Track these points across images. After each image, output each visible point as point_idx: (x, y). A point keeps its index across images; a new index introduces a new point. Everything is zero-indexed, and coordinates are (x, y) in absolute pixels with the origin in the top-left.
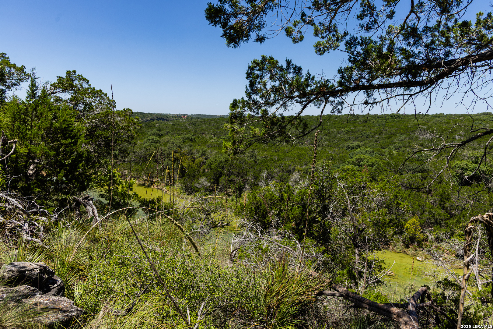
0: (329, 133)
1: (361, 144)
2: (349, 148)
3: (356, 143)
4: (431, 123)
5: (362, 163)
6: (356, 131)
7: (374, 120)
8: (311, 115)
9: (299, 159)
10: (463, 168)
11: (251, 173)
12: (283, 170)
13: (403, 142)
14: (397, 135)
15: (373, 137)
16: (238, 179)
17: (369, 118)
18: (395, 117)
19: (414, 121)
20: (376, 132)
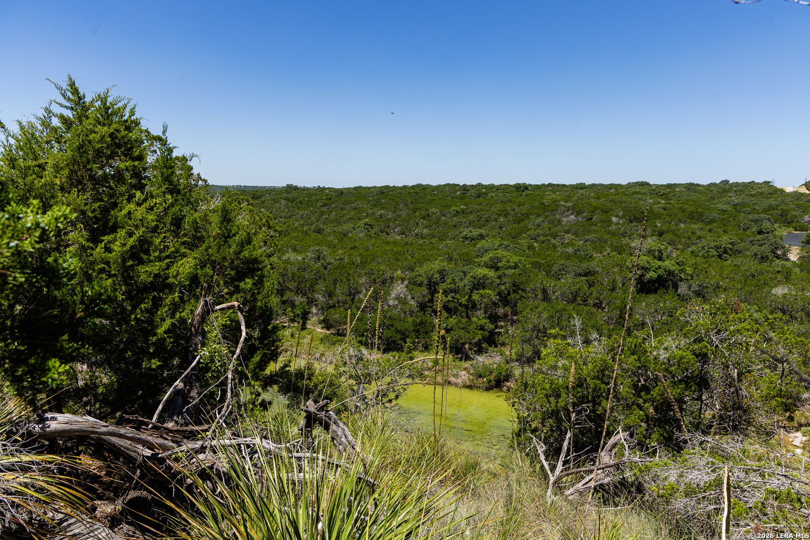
0: (429, 215)
1: (483, 231)
2: (467, 239)
3: (476, 232)
4: (575, 198)
5: (499, 264)
6: (468, 211)
7: (493, 194)
8: (391, 185)
9: (397, 260)
10: (643, 268)
11: (321, 286)
12: (375, 280)
13: (541, 228)
14: (531, 216)
15: (496, 220)
16: (299, 300)
17: (484, 190)
18: (521, 188)
19: (549, 195)
20: (499, 212)
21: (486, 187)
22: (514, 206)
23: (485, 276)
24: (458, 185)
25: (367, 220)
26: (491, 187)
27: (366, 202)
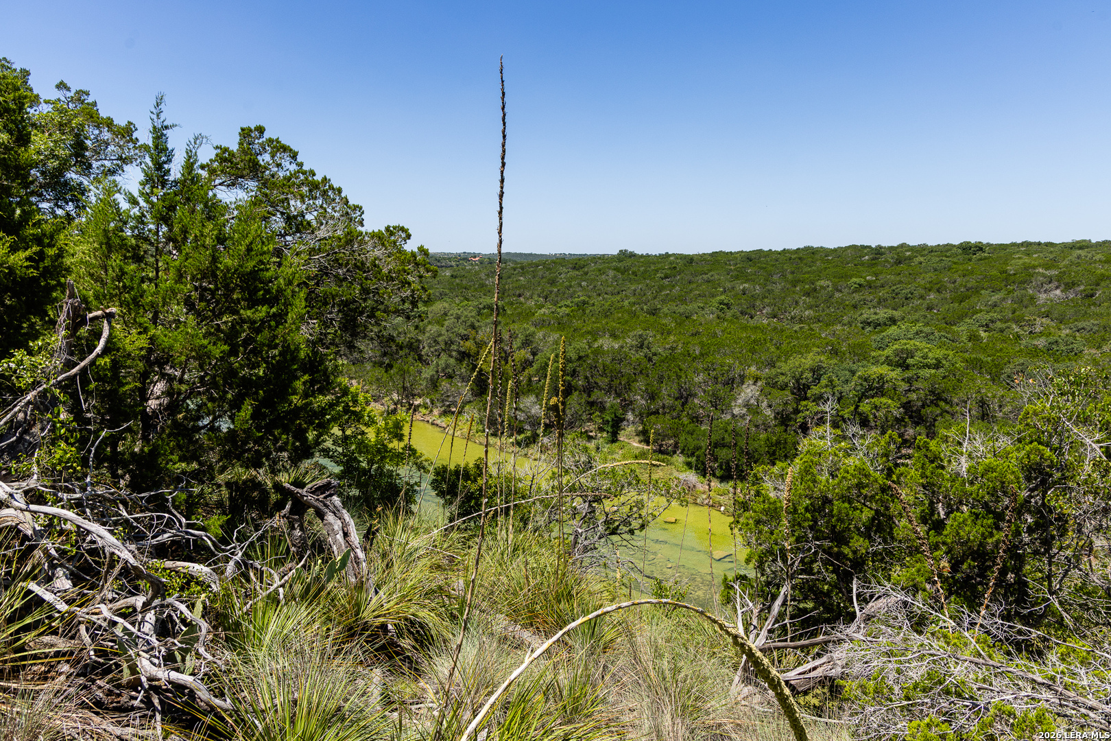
0: (815, 290)
1: (897, 314)
2: (869, 324)
3: (883, 314)
4: (1066, 262)
5: (910, 361)
6: (878, 283)
7: (922, 259)
9: (753, 351)
11: (641, 384)
12: (716, 378)
13: (998, 309)
14: (983, 292)
15: (922, 297)
16: (610, 401)
17: (908, 254)
18: (970, 250)
19: (1019, 258)
20: (928, 286)
21: (912, 249)
22: (956, 276)
23: (881, 377)
24: (869, 247)
25: (723, 297)
26: (922, 250)
27: (725, 273)
